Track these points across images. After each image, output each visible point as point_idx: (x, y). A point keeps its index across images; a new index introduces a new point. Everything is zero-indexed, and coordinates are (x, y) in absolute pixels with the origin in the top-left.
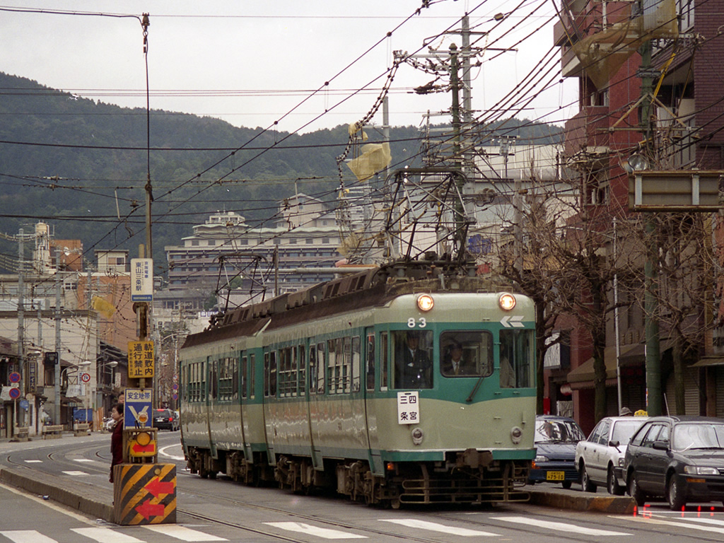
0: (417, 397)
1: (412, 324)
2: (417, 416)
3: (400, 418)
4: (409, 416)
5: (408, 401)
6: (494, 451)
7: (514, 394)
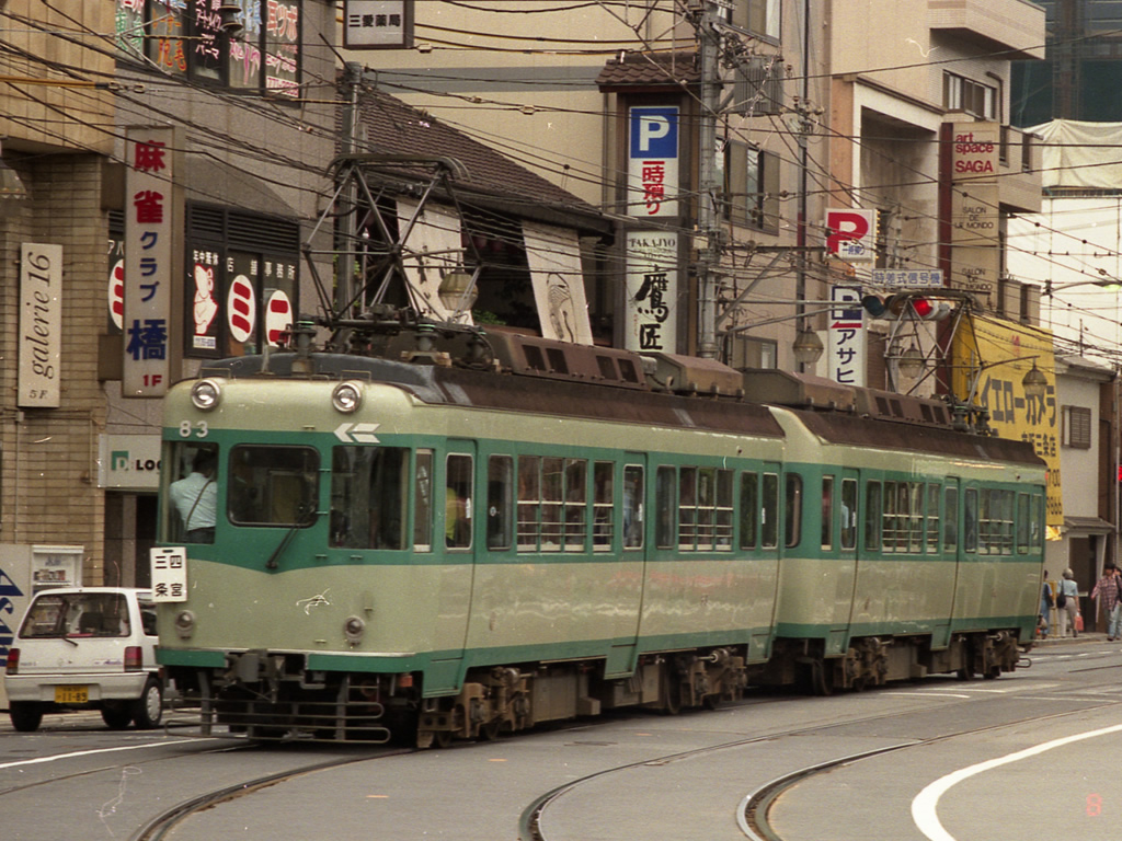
0: (184, 557)
1: (185, 431)
2: (184, 591)
3: (155, 592)
4: (170, 591)
5: (167, 564)
6: (312, 655)
7: (353, 558)
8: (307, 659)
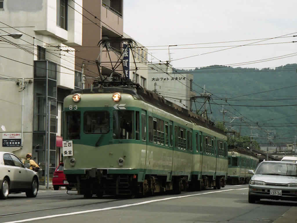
0: (72, 143)
1: (71, 108)
2: (72, 153)
3: (64, 154)
4: (68, 153)
5: (68, 146)
6: (109, 170)
7: (120, 142)
8: (108, 171)
